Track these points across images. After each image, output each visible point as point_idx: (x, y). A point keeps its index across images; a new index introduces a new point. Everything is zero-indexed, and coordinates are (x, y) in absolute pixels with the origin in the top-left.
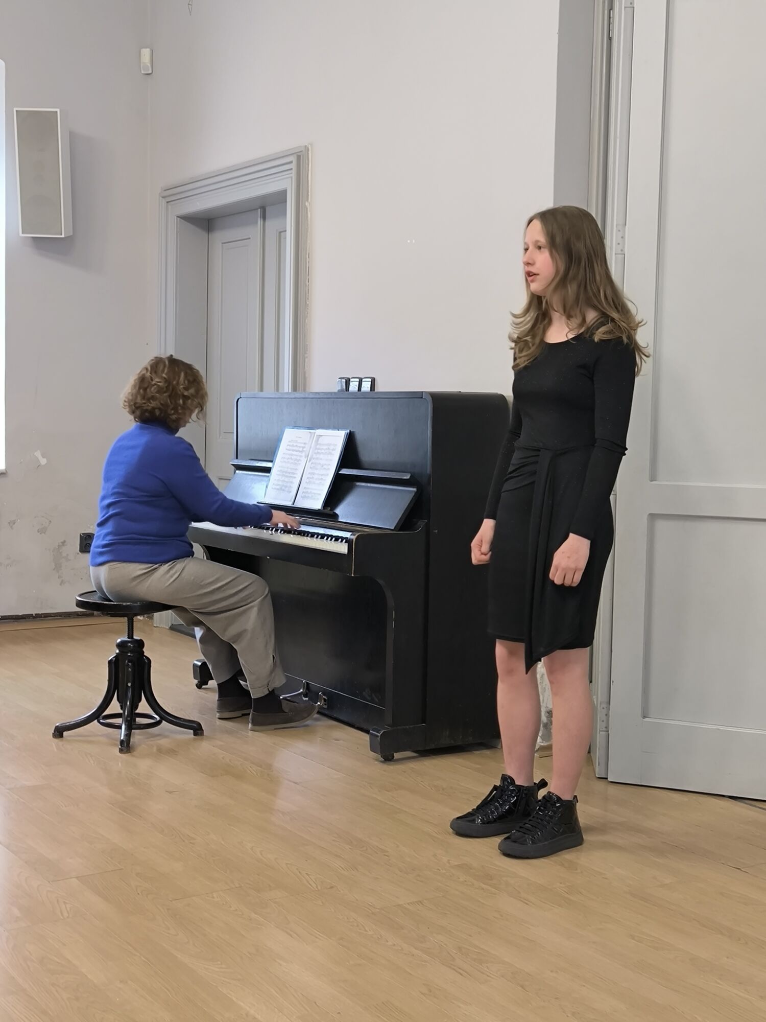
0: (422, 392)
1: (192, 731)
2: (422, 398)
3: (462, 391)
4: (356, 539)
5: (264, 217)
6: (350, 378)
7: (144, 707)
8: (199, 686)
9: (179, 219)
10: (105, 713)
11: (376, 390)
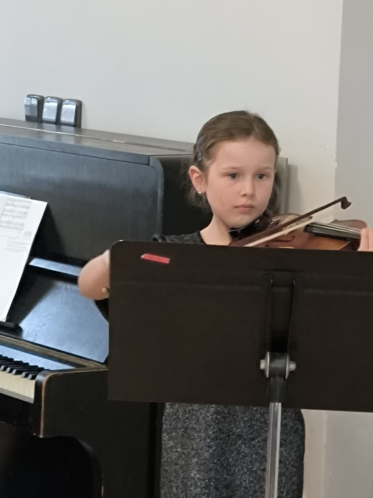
2: (148, 165)
4: (48, 382)
6: (45, 96)
11: (83, 126)
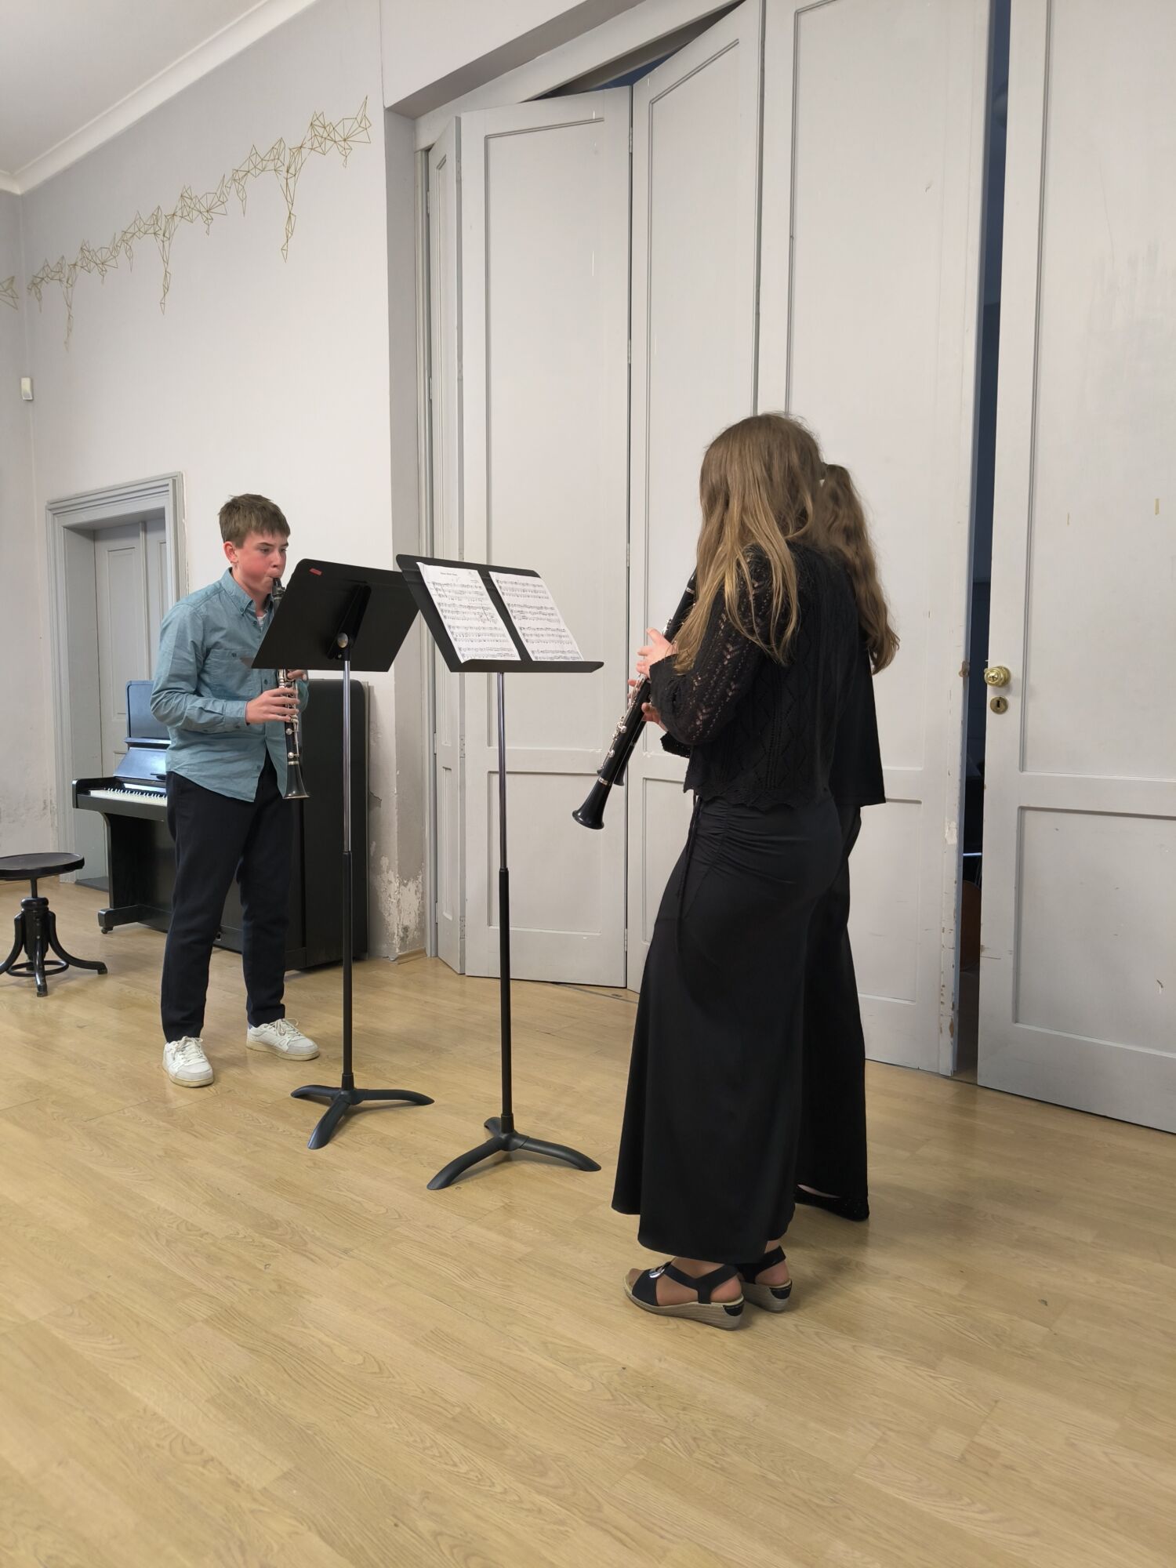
5: (145, 531)
7: (51, 955)
8: (105, 932)
9: (66, 531)
10: (15, 964)
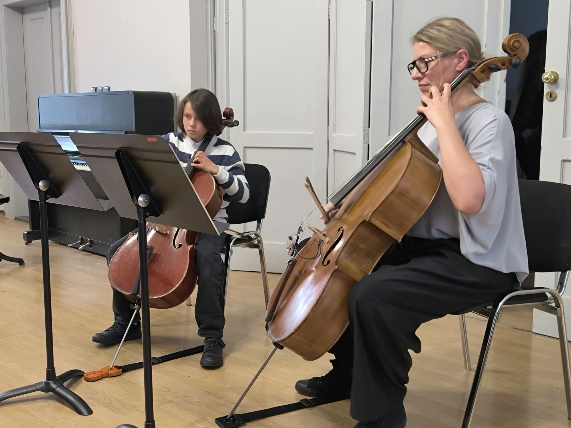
0: (129, 91)
1: (18, 263)
2: (129, 94)
3: (149, 91)
5: (51, 7)
6: (98, 86)
8: (27, 244)
9: (5, 7)
11: (110, 92)
